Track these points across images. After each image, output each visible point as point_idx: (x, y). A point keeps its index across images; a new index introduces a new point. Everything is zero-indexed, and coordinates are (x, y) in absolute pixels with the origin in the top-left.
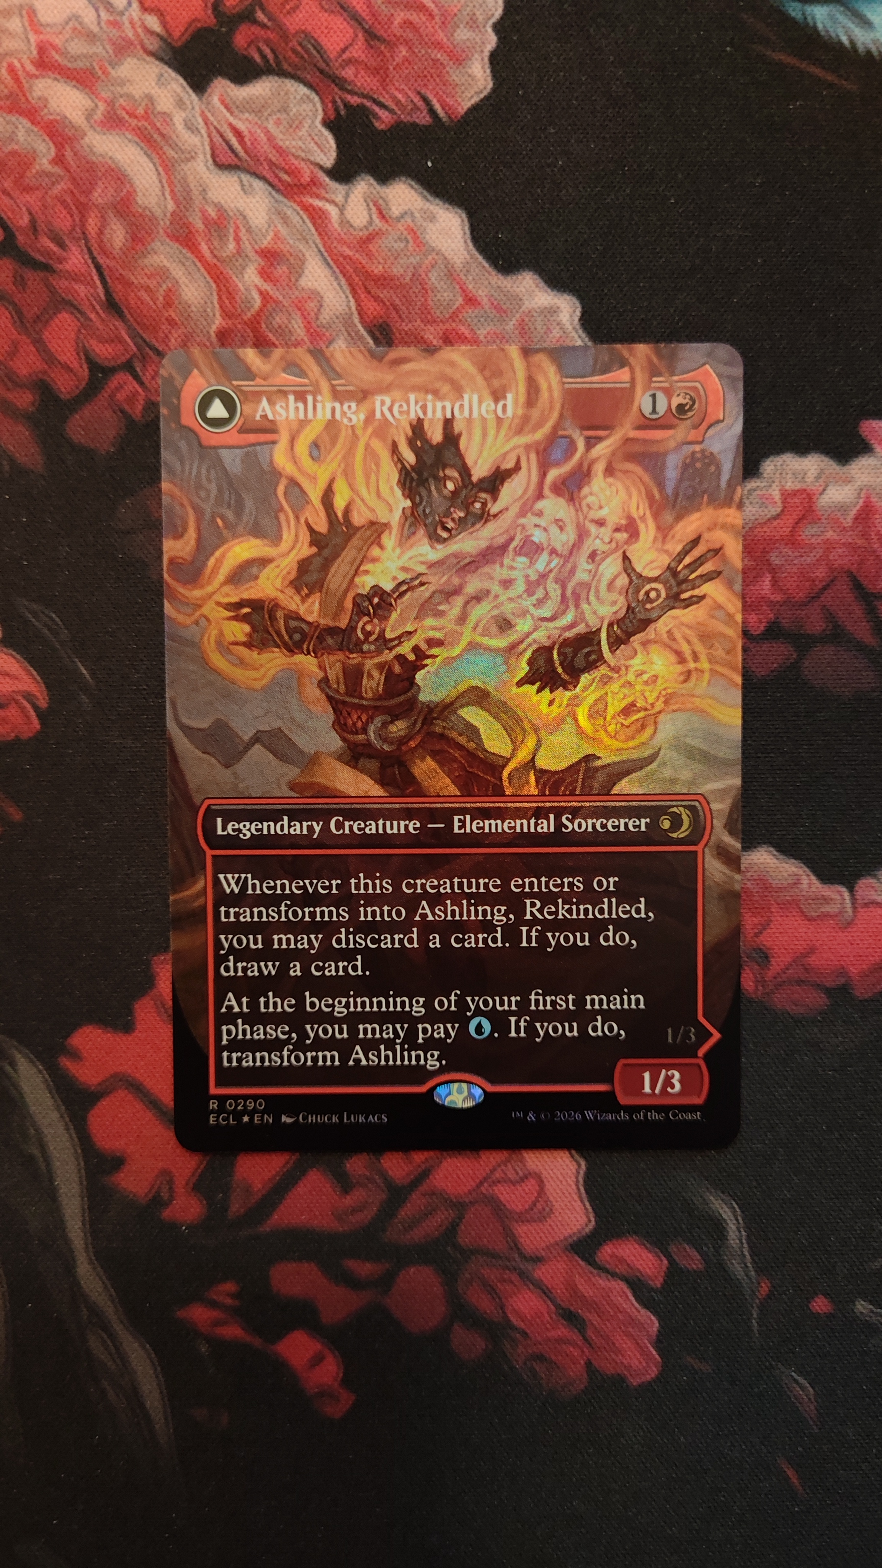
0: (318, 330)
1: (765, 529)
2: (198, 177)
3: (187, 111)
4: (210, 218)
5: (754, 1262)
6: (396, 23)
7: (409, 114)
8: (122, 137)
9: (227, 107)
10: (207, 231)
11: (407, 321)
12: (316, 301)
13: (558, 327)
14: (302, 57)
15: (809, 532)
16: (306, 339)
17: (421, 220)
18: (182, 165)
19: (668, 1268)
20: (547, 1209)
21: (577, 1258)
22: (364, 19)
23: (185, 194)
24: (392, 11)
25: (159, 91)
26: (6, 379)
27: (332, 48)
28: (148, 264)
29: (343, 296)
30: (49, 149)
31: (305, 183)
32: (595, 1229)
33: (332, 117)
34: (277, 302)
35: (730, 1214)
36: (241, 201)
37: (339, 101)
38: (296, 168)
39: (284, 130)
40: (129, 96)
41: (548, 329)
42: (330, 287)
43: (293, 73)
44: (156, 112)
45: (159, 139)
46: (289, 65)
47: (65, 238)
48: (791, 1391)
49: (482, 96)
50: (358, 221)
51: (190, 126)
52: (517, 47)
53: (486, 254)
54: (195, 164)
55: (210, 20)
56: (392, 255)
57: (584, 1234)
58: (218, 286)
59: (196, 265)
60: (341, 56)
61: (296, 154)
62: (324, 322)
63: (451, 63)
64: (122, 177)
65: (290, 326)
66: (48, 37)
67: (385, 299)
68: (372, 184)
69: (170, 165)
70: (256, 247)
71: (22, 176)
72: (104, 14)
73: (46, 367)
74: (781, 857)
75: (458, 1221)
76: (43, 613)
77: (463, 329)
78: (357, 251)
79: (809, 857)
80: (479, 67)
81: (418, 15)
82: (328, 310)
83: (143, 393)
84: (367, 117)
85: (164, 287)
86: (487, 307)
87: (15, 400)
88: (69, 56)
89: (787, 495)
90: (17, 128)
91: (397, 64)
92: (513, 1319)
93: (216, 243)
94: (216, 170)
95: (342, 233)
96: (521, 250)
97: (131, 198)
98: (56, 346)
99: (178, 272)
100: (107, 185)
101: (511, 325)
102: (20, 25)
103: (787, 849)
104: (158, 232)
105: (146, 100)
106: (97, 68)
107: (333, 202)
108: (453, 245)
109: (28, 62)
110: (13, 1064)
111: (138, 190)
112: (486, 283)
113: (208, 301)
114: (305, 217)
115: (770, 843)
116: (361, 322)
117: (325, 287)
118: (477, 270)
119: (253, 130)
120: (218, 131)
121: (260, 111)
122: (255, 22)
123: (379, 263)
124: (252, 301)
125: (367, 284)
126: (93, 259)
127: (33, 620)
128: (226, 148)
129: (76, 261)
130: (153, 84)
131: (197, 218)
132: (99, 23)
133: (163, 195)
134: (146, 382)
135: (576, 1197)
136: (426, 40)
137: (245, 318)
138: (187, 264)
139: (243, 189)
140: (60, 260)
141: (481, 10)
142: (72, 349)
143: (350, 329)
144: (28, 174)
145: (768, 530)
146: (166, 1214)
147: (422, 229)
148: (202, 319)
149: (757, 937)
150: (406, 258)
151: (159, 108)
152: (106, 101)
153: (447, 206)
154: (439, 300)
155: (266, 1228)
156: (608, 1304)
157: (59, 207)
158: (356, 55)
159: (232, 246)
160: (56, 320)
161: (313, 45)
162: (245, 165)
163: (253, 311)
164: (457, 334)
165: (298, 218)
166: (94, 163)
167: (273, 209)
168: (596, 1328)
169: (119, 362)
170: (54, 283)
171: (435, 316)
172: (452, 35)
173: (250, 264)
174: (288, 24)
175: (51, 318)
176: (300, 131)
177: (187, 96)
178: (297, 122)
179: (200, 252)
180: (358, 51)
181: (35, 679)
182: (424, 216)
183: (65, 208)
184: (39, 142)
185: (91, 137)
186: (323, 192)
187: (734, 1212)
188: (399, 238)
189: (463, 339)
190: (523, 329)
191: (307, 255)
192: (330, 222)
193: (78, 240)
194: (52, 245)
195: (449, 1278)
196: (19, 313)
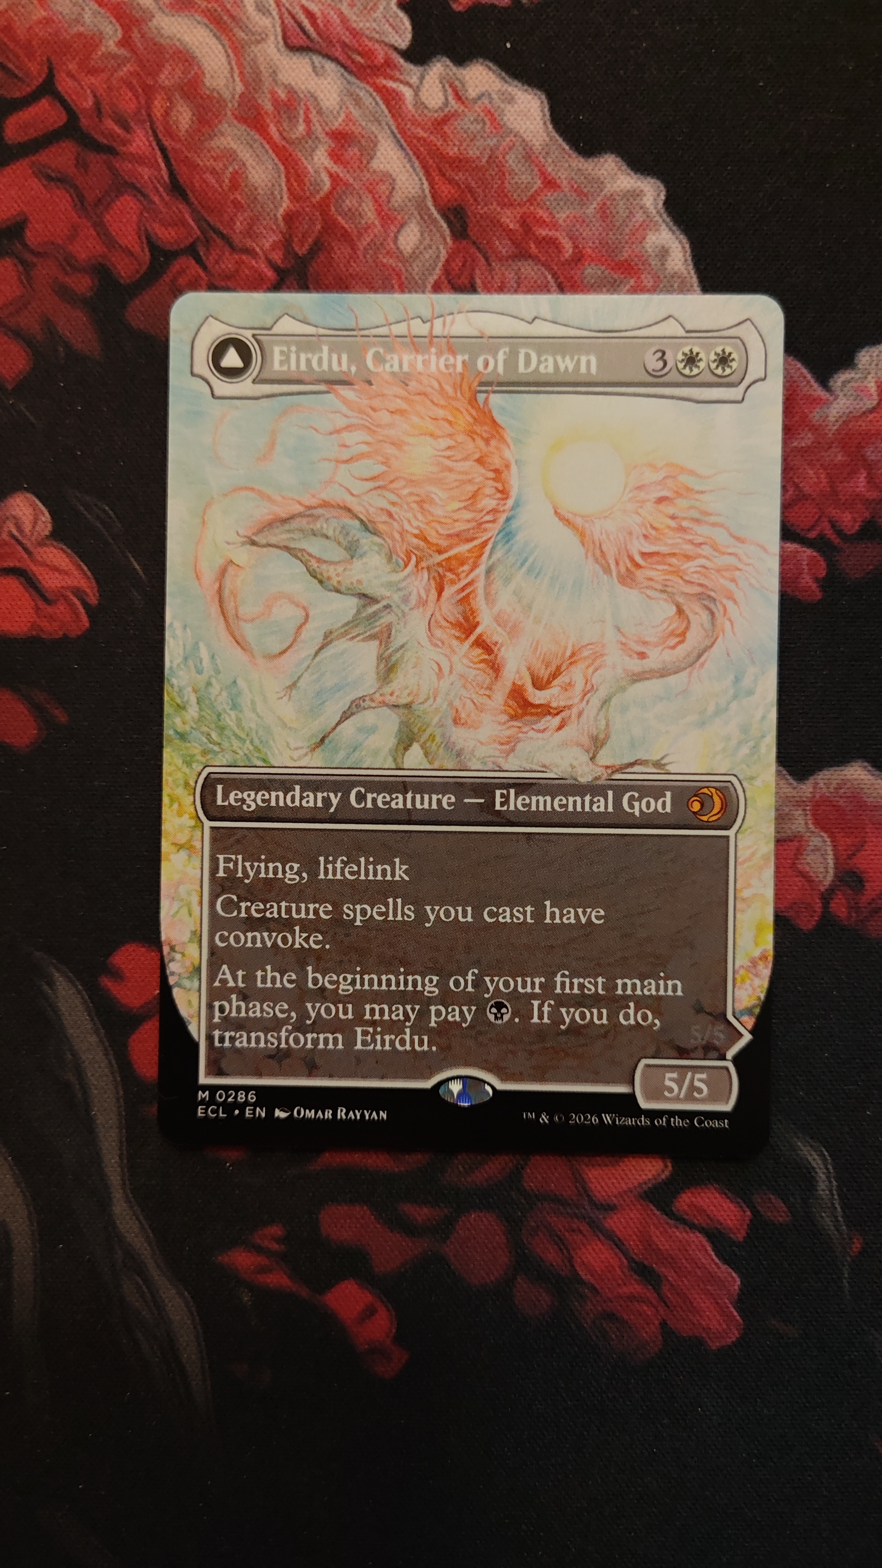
0: (390, 213)
1: (859, 423)
2: (268, 59)
4: (279, 100)
5: (846, 1216)
8: (192, 18)
10: (276, 113)
11: (482, 204)
12: (387, 183)
13: (641, 211)
16: (377, 222)
17: (499, 101)
18: (253, 46)
19: (751, 1220)
21: (652, 1207)
26: (64, 264)
28: (214, 146)
29: (417, 178)
30: (116, 30)
31: (379, 65)
32: (671, 1175)
34: (347, 185)
35: (819, 1162)
36: (312, 82)
38: (370, 50)
39: (357, 12)
41: (631, 212)
42: (403, 170)
45: (229, 21)
47: (129, 120)
50: (433, 103)
51: (262, 7)
53: (566, 136)
54: (266, 46)
56: (468, 136)
57: (660, 1181)
58: (286, 168)
59: (263, 147)
61: (371, 35)
62: (396, 205)
64: (190, 60)
65: (360, 209)
67: (460, 183)
68: (448, 66)
69: (239, 46)
70: (327, 129)
71: (87, 59)
73: (106, 251)
74: (877, 773)
75: (522, 1163)
76: (96, 505)
77: (541, 213)
78: (432, 133)
82: (400, 192)
83: (206, 278)
85: (231, 169)
86: (566, 190)
87: (73, 285)
90: (83, 9)
92: (583, 1274)
93: (285, 125)
94: (288, 52)
95: (416, 115)
96: (603, 132)
97: (199, 80)
98: (117, 229)
99: (245, 155)
100: (175, 67)
101: (591, 209)
104: (226, 114)
107: (407, 84)
108: (532, 127)
110: (51, 984)
111: (206, 72)
112: (567, 165)
113: (276, 185)
114: (378, 99)
115: (865, 758)
116: (435, 205)
117: (397, 170)
119: (326, 12)
120: (290, 13)
123: (454, 145)
124: (322, 184)
125: (441, 165)
126: (158, 142)
127: (85, 512)
128: (298, 30)
129: (141, 144)
131: (266, 100)
133: (232, 76)
134: (209, 265)
137: (314, 201)
138: (255, 146)
139: (314, 71)
140: (125, 143)
142: (133, 233)
143: (422, 212)
144: (94, 56)
145: (864, 424)
147: (499, 111)
149: (850, 859)
150: (482, 140)
153: (526, 87)
154: (516, 183)
155: (315, 1166)
156: (686, 1259)
157: (125, 89)
160: (118, 203)
162: (318, 47)
163: (322, 194)
164: (535, 217)
165: (371, 99)
166: (161, 45)
167: (345, 91)
168: (672, 1285)
169: (182, 246)
170: (118, 166)
171: (512, 199)
173: (320, 146)
175: (113, 201)
176: (375, 12)
178: (371, 4)
179: (268, 134)
181: (86, 574)
182: (502, 97)
183: (131, 90)
184: (106, 24)
185: (160, 19)
186: (397, 73)
187: (824, 1160)
188: (475, 120)
189: (541, 222)
190: (604, 212)
191: (380, 137)
192: (404, 103)
193: (142, 122)
194: (116, 127)
195: (513, 1226)
196: (80, 196)
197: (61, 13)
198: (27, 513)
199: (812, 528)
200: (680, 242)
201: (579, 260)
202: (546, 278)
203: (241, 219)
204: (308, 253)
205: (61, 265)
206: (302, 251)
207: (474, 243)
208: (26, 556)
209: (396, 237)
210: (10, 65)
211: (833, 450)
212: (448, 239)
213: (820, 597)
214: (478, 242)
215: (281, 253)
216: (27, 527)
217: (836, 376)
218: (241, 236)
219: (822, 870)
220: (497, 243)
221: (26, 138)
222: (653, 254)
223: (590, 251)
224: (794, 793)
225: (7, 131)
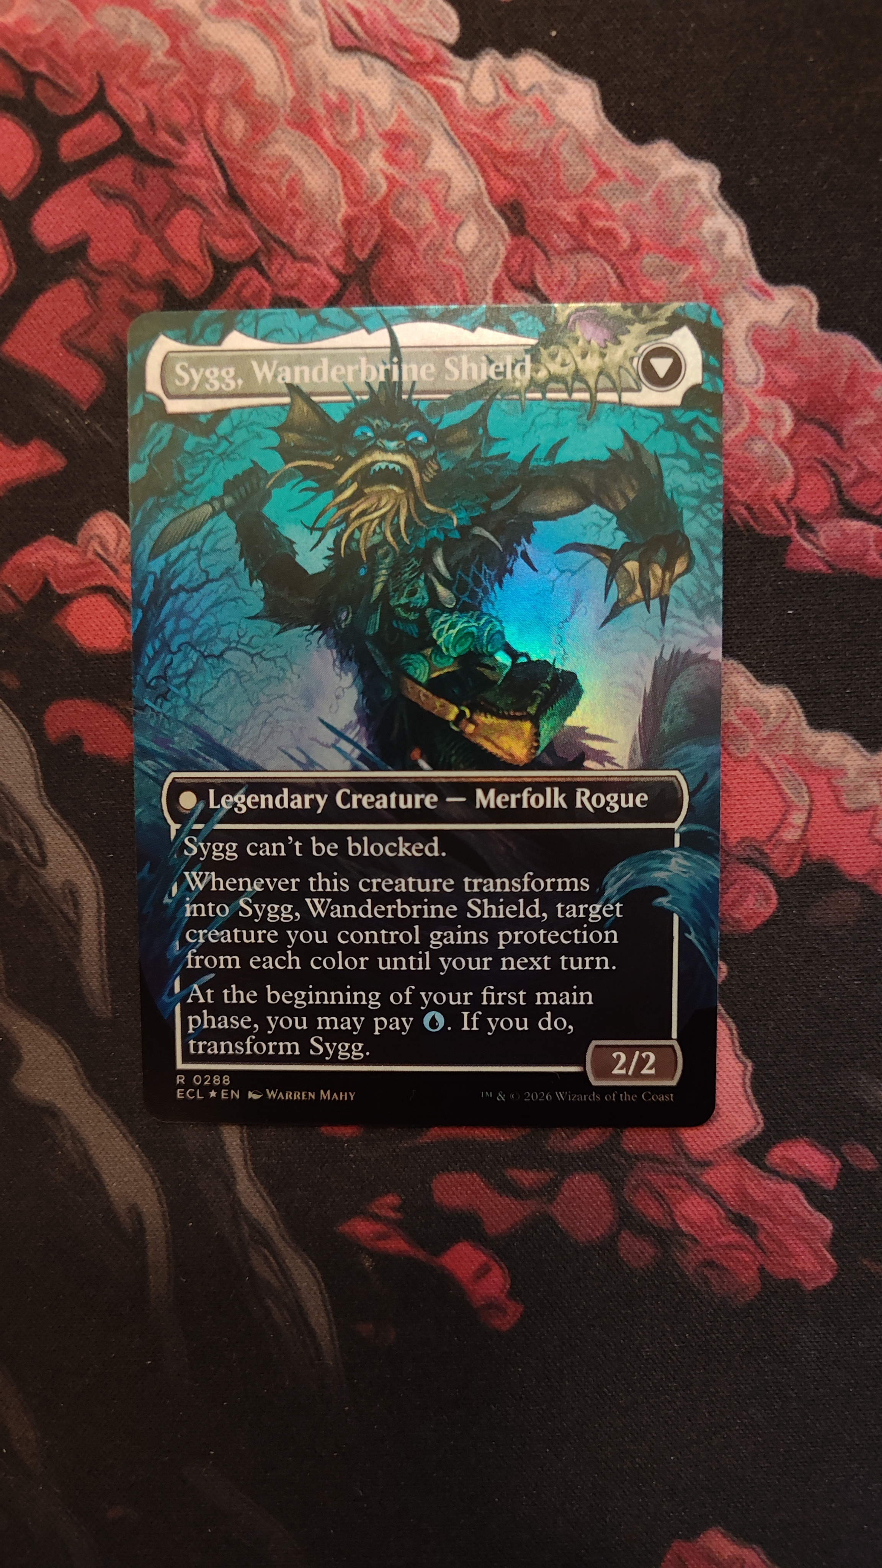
0: (447, 212)
2: (317, 61)
4: (331, 103)
8: (238, 23)
10: (328, 116)
11: (538, 198)
12: (443, 182)
13: (697, 197)
16: (435, 222)
17: (550, 92)
18: (301, 49)
19: (840, 1169)
21: (746, 1161)
23: (304, 79)
26: (129, 281)
28: (270, 154)
29: (472, 175)
30: (163, 40)
31: (428, 61)
32: (763, 1131)
34: (404, 186)
36: (363, 83)
38: (418, 46)
39: (403, 8)
41: (686, 198)
42: (458, 168)
45: (276, 24)
47: (183, 132)
50: (484, 97)
51: (307, 8)
53: (619, 124)
54: (314, 48)
56: (521, 130)
57: (752, 1136)
58: (342, 172)
59: (318, 152)
61: (418, 32)
62: (453, 203)
64: (239, 66)
65: (418, 210)
67: (515, 177)
68: (497, 58)
69: (287, 50)
70: (380, 130)
71: (137, 71)
73: (169, 266)
77: (597, 204)
78: (485, 128)
82: (456, 190)
83: (269, 289)
85: (287, 177)
86: (621, 179)
87: (139, 302)
90: (129, 21)
92: (683, 1226)
93: (338, 128)
94: (336, 53)
95: (468, 111)
96: (656, 118)
97: (249, 87)
98: (179, 244)
99: (301, 161)
100: (224, 74)
101: (647, 197)
104: (278, 121)
107: (457, 79)
108: (584, 117)
111: (256, 78)
112: (620, 154)
113: (333, 190)
114: (429, 96)
116: (492, 202)
117: (452, 168)
118: (610, 141)
119: (372, 9)
120: (336, 13)
123: (508, 139)
124: (378, 186)
125: (496, 161)
126: (214, 152)
128: (345, 30)
129: (196, 155)
131: (318, 104)
133: (282, 81)
134: (272, 275)
135: (743, 1099)
137: (371, 204)
138: (310, 151)
139: (364, 71)
140: (180, 155)
142: (195, 246)
143: (480, 210)
144: (143, 68)
147: (551, 101)
148: (327, 208)
150: (535, 133)
153: (576, 76)
154: (571, 175)
155: (425, 1140)
156: (780, 1208)
157: (176, 101)
159: (355, 130)
162: (365, 46)
163: (379, 196)
164: (591, 209)
165: (422, 97)
166: (210, 52)
167: (396, 90)
168: (768, 1233)
169: (244, 257)
170: (175, 179)
171: (568, 191)
173: (374, 148)
175: (172, 215)
176: (421, 7)
179: (322, 138)
182: (553, 88)
183: (182, 101)
184: (153, 34)
185: (206, 26)
186: (447, 69)
188: (527, 113)
189: (598, 214)
190: (660, 199)
191: (433, 136)
192: (455, 99)
193: (196, 133)
194: (170, 140)
195: (615, 1185)
196: (140, 211)
197: (107, 26)
198: (110, 531)
200: (737, 226)
201: (637, 249)
202: (605, 269)
203: (300, 226)
204: (369, 257)
205: (126, 283)
206: (363, 256)
207: (533, 238)
208: (111, 573)
209: (455, 236)
210: (61, 82)
212: (507, 236)
214: (536, 237)
215: (341, 259)
216: (112, 546)
218: (301, 244)
220: (555, 236)
221: (82, 155)
222: (711, 240)
223: (647, 240)
224: (869, 765)
225: (63, 149)
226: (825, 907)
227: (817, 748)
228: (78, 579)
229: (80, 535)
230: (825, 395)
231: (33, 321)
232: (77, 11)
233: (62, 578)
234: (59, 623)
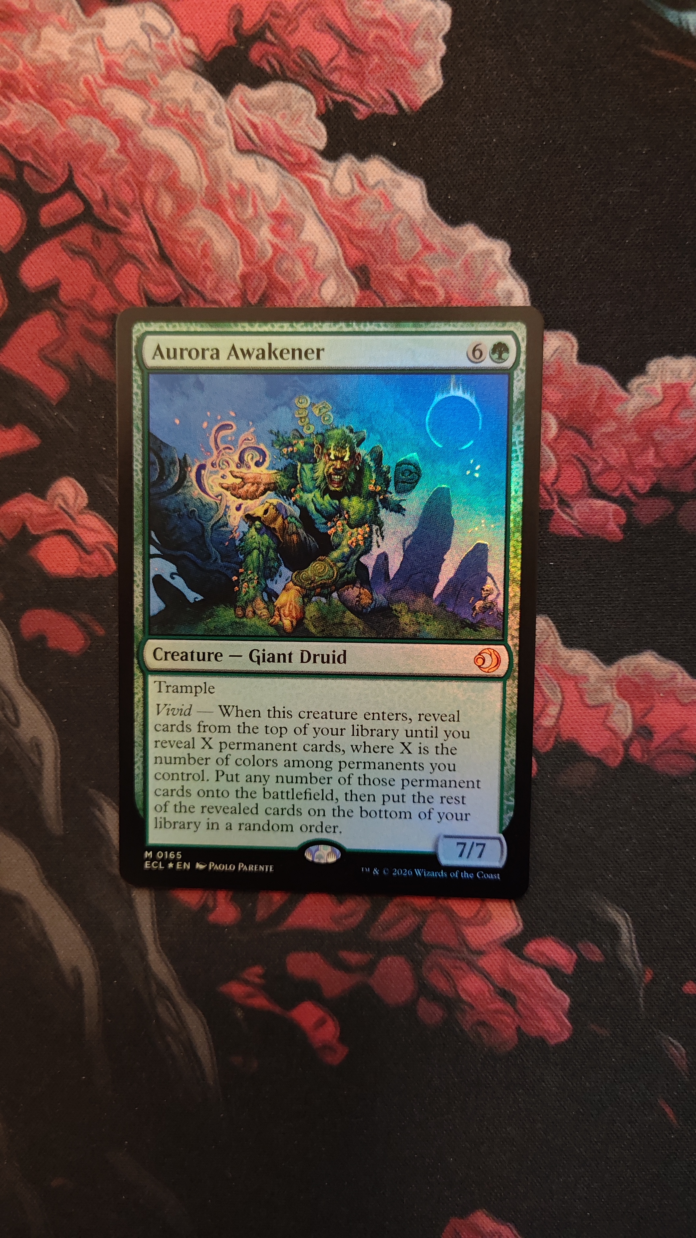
0: (315, 272)
1: (650, 414)
2: (225, 160)
3: (216, 110)
4: (234, 190)
5: (641, 957)
6: (370, 37)
7: (380, 107)
8: (169, 131)
9: (245, 106)
10: (232, 200)
11: (380, 263)
12: (312, 250)
13: (493, 265)
14: (301, 66)
15: (683, 415)
16: (305, 279)
17: (390, 187)
19: (576, 960)
20: (488, 917)
21: (509, 952)
22: (346, 36)
24: (367, 29)
25: (195, 96)
26: (88, 314)
27: (322, 58)
28: (189, 226)
29: (333, 246)
30: (116, 141)
31: (304, 162)
32: (523, 931)
33: (324, 112)
34: (284, 252)
35: (623, 921)
36: (257, 177)
37: (328, 99)
38: (297, 151)
39: (288, 122)
40: (173, 100)
41: (486, 266)
42: (323, 240)
43: (294, 78)
44: (193, 111)
45: (196, 132)
46: (291, 73)
47: (128, 208)
48: (668, 1051)
49: (435, 91)
50: (343, 189)
51: (219, 121)
52: (461, 53)
53: (439, 211)
54: (223, 150)
55: (232, 40)
56: (369, 214)
57: (514, 934)
58: (241, 241)
59: (224, 226)
60: (329, 64)
61: (297, 140)
62: (319, 266)
63: (412, 67)
64: (169, 161)
65: (294, 270)
66: (113, 57)
67: (364, 248)
68: (353, 161)
69: (204, 151)
70: (269, 211)
71: (96, 163)
72: (154, 40)
73: (117, 304)
74: (662, 659)
75: (421, 924)
77: (422, 269)
78: (343, 212)
79: (682, 658)
80: (433, 69)
81: (386, 31)
82: (321, 256)
84: (349, 111)
85: (202, 243)
86: (439, 251)
87: (94, 330)
88: (128, 71)
89: (666, 388)
90: (91, 126)
91: (372, 69)
92: (464, 996)
93: (239, 209)
94: (239, 154)
95: (332, 199)
96: (465, 207)
97: (176, 177)
98: (124, 288)
99: (211, 232)
100: (158, 167)
101: (458, 265)
102: (92, 49)
103: (666, 653)
104: (197, 202)
105: (185, 102)
106: (149, 79)
107: (325, 176)
108: (414, 205)
109: (99, 76)
110: (101, 810)
111: (181, 171)
112: (440, 233)
113: (234, 253)
114: (304, 187)
115: (653, 648)
116: (347, 265)
117: (319, 240)
118: (432, 224)
119: (265, 123)
120: (239, 125)
121: (270, 108)
122: (266, 41)
123: (359, 221)
124: (266, 252)
125: (350, 236)
126: (150, 223)
127: (110, 490)
128: (245, 137)
129: (138, 226)
130: (191, 90)
131: (225, 191)
132: (150, 46)
133: (200, 174)
135: (508, 908)
136: (393, 49)
137: (261, 264)
138: (218, 225)
139: (258, 168)
140: (126, 225)
141: (434, 26)
142: (135, 291)
143: (338, 271)
144: (100, 160)
145: (652, 415)
146: (212, 918)
147: (391, 194)
148: (230, 266)
149: (643, 718)
150: (379, 216)
151: (195, 108)
152: (156, 104)
153: (409, 176)
154: (404, 247)
155: (282, 928)
156: (532, 985)
157: (124, 185)
158: (341, 64)
160: (124, 270)
161: (308, 57)
162: (259, 149)
163: (267, 259)
164: (417, 272)
165: (299, 188)
166: (149, 151)
167: (281, 183)
168: (523, 1002)
169: (170, 299)
170: (122, 243)
171: (401, 259)
172: (412, 46)
173: (264, 224)
174: (290, 41)
175: (119, 268)
176: (300, 122)
177: (216, 99)
178: (297, 116)
179: (227, 216)
180: (342, 60)
181: (113, 533)
182: (392, 184)
183: (128, 186)
184: (108, 136)
185: (146, 132)
186: (317, 168)
187: (626, 919)
188: (374, 201)
189: (422, 276)
190: (467, 267)
191: (306, 216)
192: (323, 191)
193: (137, 209)
194: (119, 214)
195: (416, 965)
196: (97, 265)
197: (76, 129)
198: (70, 491)
199: (615, 489)
200: (521, 287)
201: (450, 302)
204: (258, 302)
205: (86, 315)
206: (254, 301)
207: (375, 292)
208: (71, 521)
209: (320, 289)
210: (42, 169)
211: (631, 433)
212: (357, 290)
213: (622, 538)
214: (377, 291)
215: (238, 302)
216: (71, 502)
217: (632, 381)
218: (211, 291)
219: (624, 726)
220: (391, 291)
221: (56, 223)
222: (502, 297)
223: (457, 296)
224: (604, 674)
225: (42, 218)
226: (570, 773)
227: (569, 660)
228: (46, 525)
229: (49, 493)
230: (580, 410)
231: (19, 341)
232: (55, 118)
233: (36, 524)
234: (33, 555)
